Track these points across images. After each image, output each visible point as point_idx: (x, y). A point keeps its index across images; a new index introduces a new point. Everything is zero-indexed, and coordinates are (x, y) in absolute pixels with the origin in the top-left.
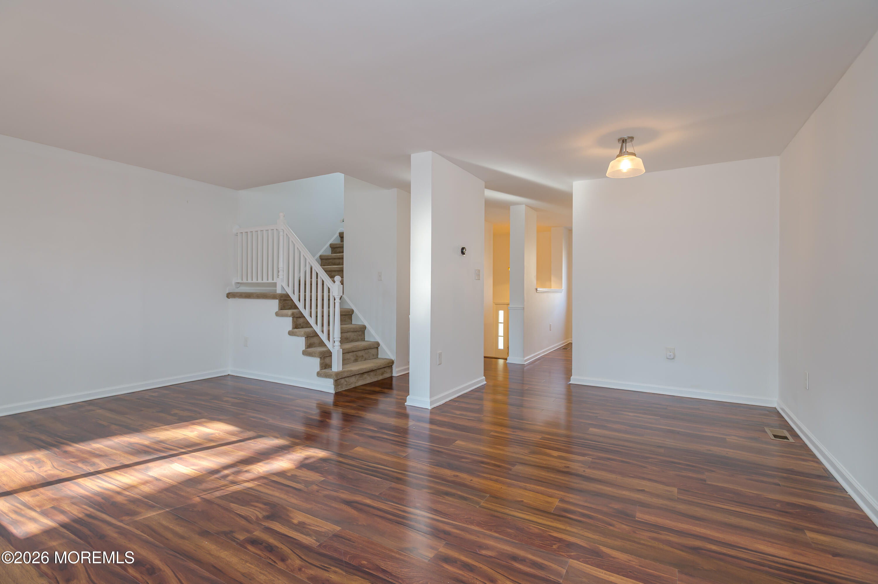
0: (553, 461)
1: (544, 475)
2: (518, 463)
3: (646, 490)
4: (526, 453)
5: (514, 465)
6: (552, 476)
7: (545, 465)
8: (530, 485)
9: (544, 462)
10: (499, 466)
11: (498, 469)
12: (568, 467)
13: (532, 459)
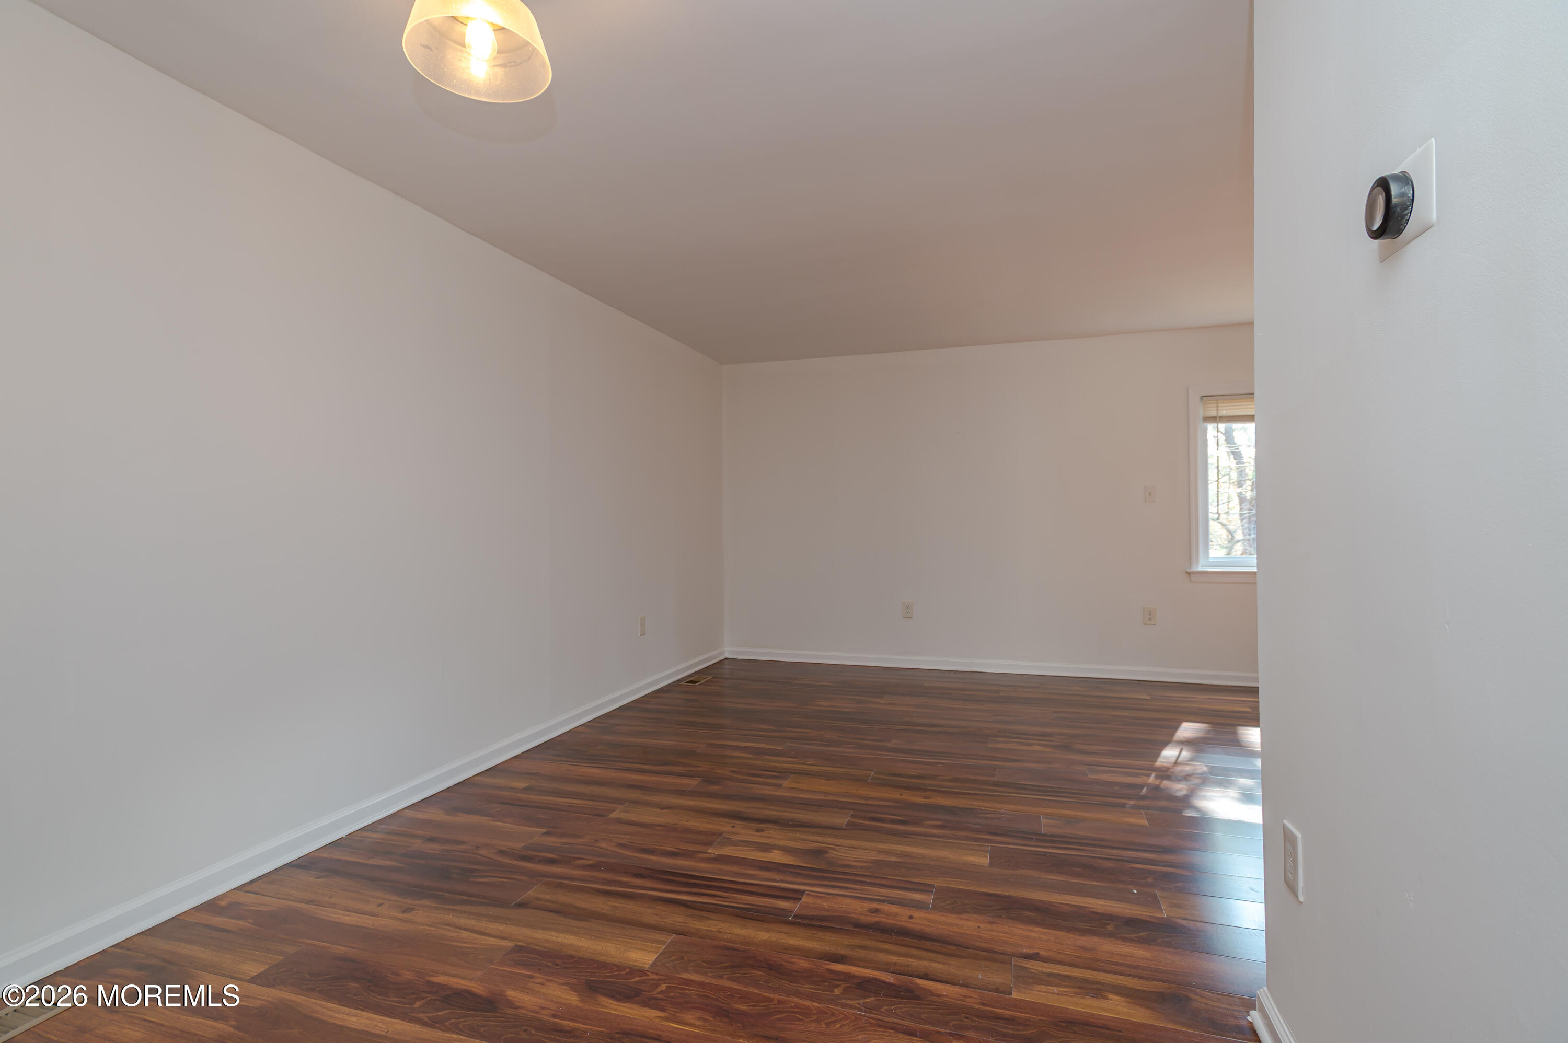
0: (782, 839)
1: (798, 814)
2: (844, 829)
3: (658, 810)
4: (834, 849)
5: (849, 824)
6: (788, 814)
7: (796, 831)
8: (820, 798)
9: (798, 834)
10: (874, 819)
11: (873, 815)
12: (758, 831)
13: (819, 839)
